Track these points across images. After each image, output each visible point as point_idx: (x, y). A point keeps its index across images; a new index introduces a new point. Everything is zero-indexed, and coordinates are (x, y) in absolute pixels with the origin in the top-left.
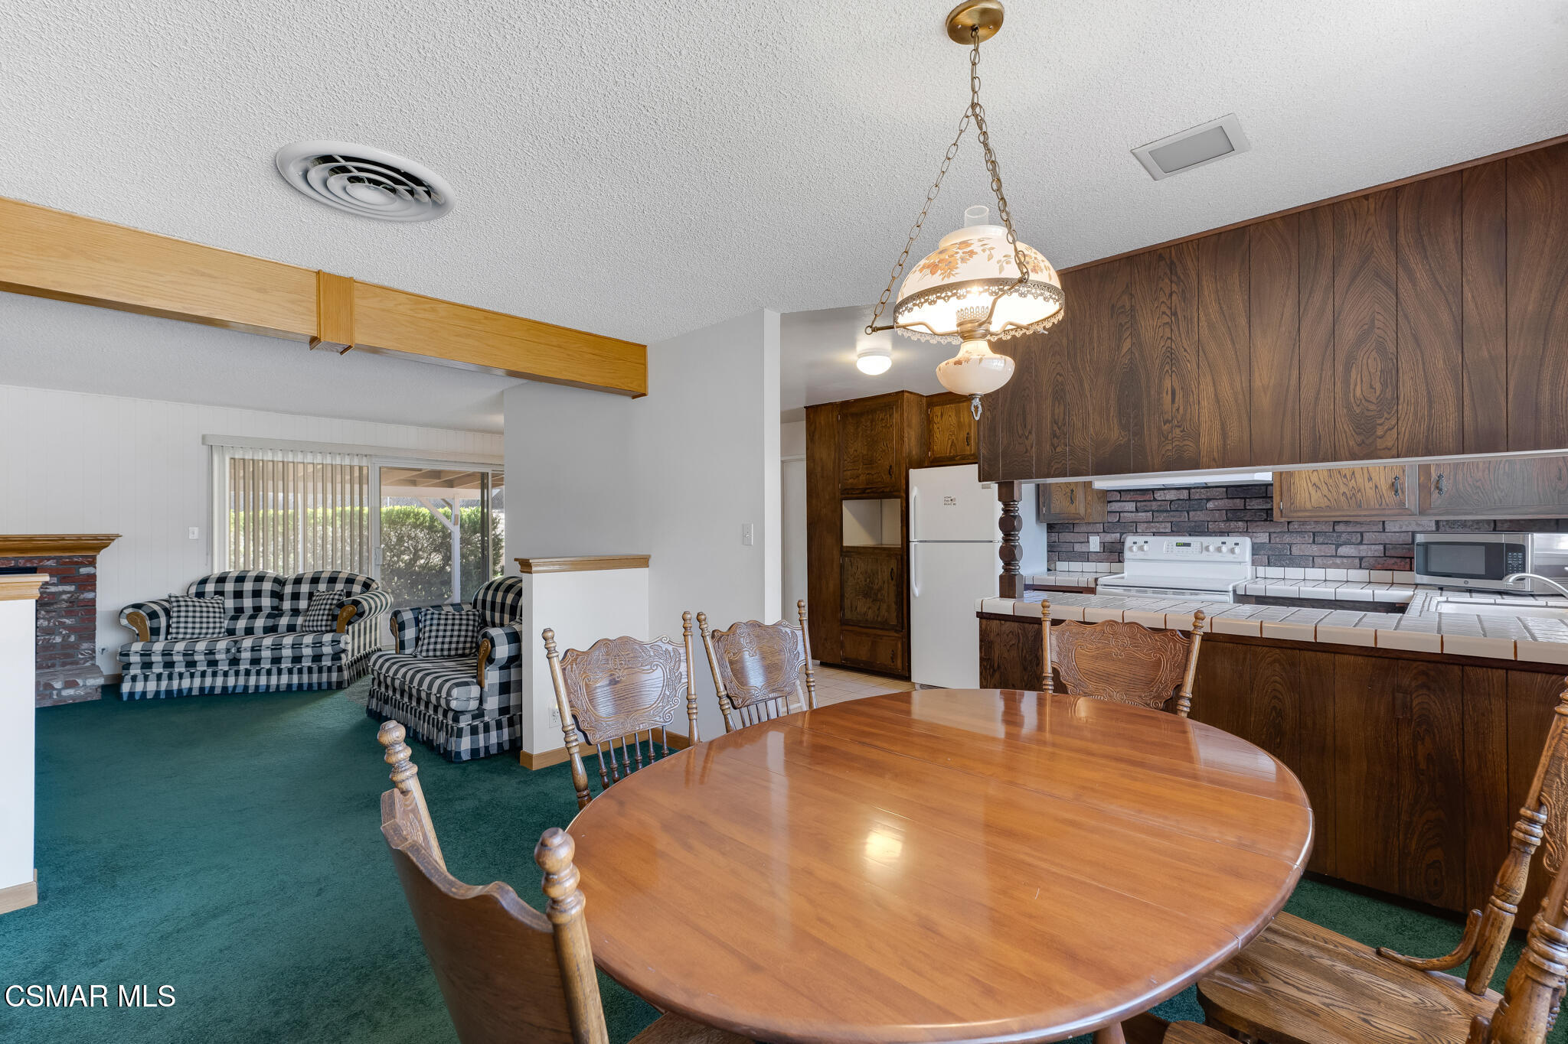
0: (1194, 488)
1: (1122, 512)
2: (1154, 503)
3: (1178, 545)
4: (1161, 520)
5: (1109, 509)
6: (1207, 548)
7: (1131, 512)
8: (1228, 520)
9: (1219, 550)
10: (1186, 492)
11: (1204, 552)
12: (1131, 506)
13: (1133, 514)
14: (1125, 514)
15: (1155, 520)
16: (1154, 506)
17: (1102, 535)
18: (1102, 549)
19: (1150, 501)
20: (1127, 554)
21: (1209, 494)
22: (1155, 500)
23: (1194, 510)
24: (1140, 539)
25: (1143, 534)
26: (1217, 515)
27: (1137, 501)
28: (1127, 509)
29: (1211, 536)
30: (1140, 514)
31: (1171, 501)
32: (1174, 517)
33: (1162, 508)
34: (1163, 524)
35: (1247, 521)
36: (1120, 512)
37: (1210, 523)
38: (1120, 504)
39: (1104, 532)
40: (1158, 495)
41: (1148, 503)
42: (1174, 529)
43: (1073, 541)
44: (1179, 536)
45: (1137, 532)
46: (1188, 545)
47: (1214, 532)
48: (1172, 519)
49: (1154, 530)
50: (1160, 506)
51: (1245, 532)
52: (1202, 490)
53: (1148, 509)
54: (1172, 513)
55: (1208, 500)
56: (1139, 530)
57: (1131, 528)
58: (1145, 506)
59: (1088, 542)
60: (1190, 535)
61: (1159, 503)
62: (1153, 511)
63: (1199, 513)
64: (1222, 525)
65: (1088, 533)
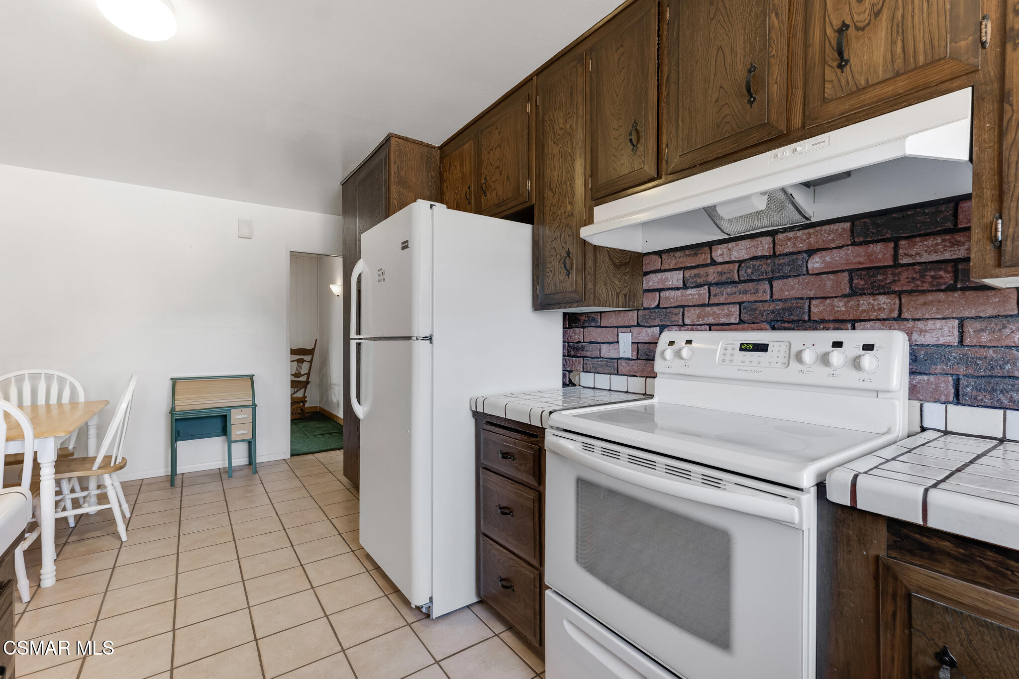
0: (785, 230)
1: (663, 289)
2: (711, 270)
3: (744, 348)
4: (722, 300)
5: (645, 287)
6: (799, 357)
7: (678, 289)
8: (854, 293)
9: (824, 359)
10: (767, 241)
11: (794, 364)
12: (675, 278)
13: (679, 292)
14: (668, 293)
15: (714, 300)
16: (712, 273)
17: (635, 330)
18: (635, 353)
19: (706, 265)
20: (659, 365)
21: (812, 240)
22: (714, 263)
23: (783, 277)
24: (680, 337)
25: (694, 327)
26: (829, 284)
27: (685, 268)
28: (669, 284)
29: (816, 329)
30: (690, 291)
31: (740, 262)
32: (745, 292)
33: (724, 278)
34: (726, 307)
35: (899, 294)
36: (659, 290)
37: (814, 302)
38: (659, 276)
39: (638, 325)
40: (719, 254)
41: (701, 271)
42: (745, 317)
43: (599, 340)
44: (753, 329)
45: (684, 325)
46: (762, 348)
47: (823, 321)
48: (744, 298)
49: (711, 320)
50: (721, 274)
51: (897, 320)
52: (799, 233)
53: (699, 281)
54: (741, 287)
55: (811, 252)
56: (687, 321)
57: (676, 318)
58: (698, 275)
59: (618, 342)
60: (774, 328)
61: (719, 268)
62: (710, 285)
63: (791, 281)
64: (840, 305)
65: (617, 327)
